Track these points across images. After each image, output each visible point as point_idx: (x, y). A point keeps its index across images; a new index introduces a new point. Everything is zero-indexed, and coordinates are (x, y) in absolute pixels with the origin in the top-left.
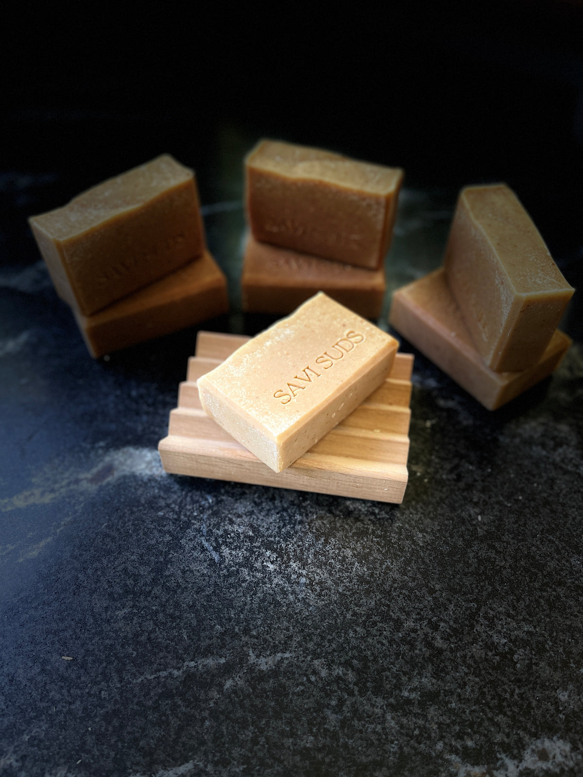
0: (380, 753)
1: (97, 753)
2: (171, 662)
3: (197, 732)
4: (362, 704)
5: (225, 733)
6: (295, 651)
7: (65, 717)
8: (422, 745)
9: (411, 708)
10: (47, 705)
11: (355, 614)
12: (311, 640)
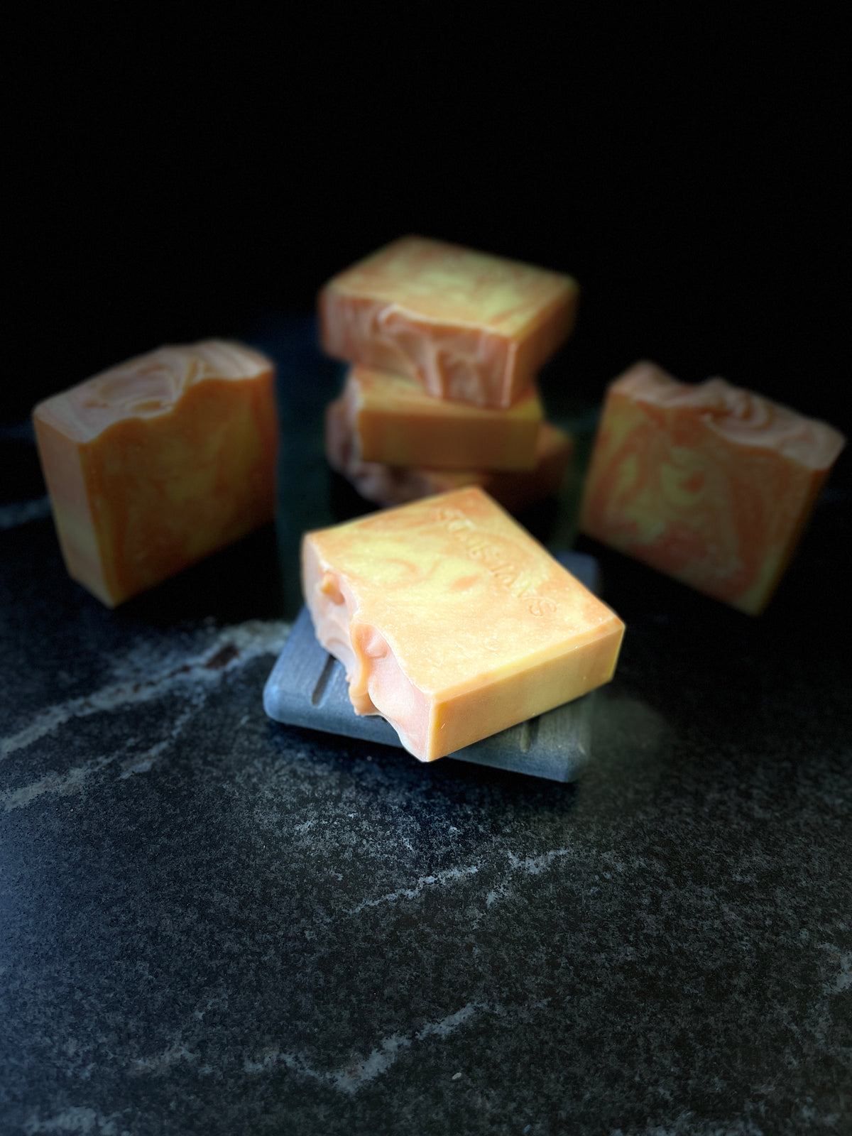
0: (731, 954)
1: (322, 1017)
2: (399, 881)
3: (467, 964)
4: (685, 897)
5: (507, 960)
6: (572, 846)
7: (256, 975)
8: (782, 937)
9: (752, 894)
10: (222, 962)
11: (637, 792)
12: (589, 829)
